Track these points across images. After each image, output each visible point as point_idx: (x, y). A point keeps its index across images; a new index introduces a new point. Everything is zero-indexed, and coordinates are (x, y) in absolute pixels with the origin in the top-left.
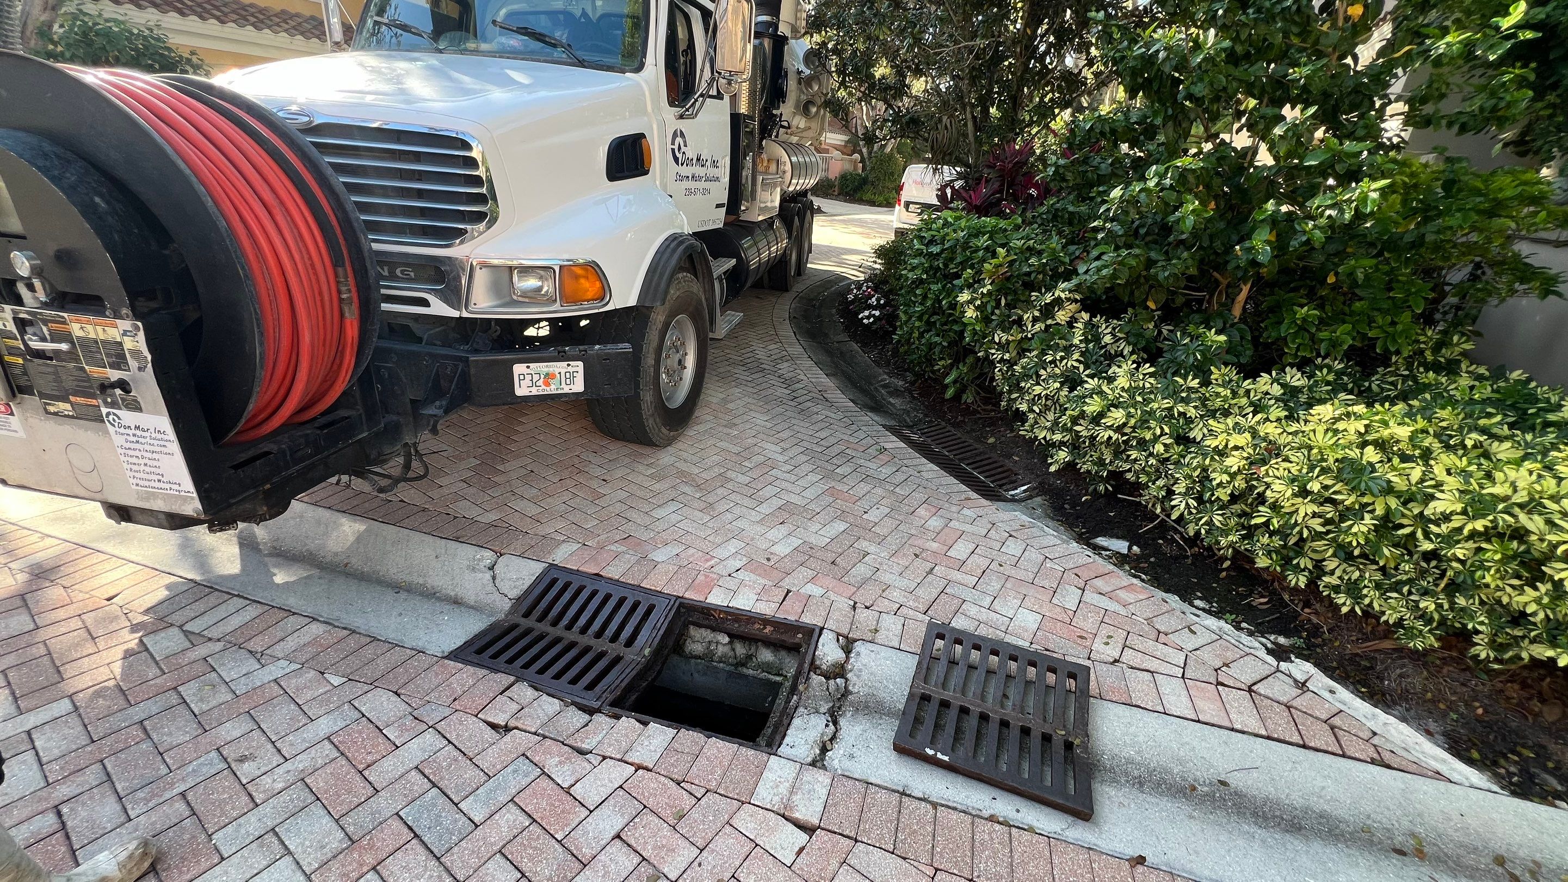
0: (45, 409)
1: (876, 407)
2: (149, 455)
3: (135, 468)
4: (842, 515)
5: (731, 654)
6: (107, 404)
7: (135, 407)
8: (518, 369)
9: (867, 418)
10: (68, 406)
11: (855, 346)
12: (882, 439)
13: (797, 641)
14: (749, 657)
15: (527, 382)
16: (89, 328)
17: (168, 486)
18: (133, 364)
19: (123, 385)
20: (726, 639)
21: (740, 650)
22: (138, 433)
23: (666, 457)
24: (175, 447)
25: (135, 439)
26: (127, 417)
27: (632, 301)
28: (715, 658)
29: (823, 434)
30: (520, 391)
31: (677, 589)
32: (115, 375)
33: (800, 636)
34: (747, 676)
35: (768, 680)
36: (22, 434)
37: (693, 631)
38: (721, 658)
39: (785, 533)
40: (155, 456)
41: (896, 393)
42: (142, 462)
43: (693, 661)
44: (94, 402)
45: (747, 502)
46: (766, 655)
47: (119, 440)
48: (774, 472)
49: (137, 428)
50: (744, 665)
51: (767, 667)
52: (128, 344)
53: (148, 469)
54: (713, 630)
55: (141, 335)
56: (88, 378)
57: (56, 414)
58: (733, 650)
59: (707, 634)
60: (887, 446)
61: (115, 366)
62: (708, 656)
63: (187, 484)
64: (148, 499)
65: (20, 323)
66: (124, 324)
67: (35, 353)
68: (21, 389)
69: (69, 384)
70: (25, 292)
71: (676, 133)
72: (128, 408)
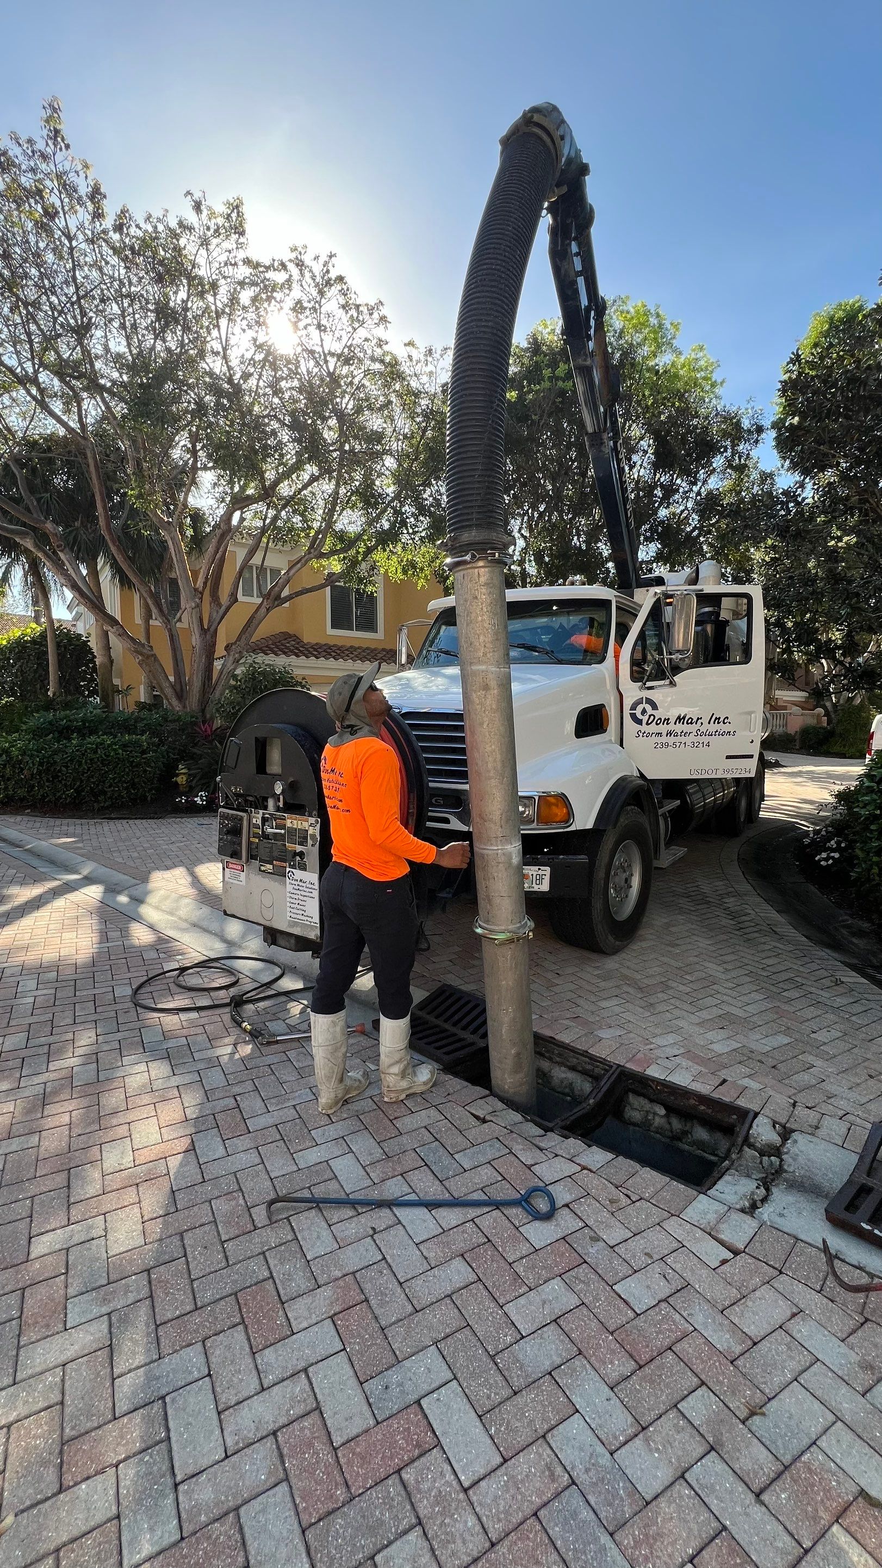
0: (260, 870)
1: (835, 945)
2: (301, 898)
3: (293, 906)
4: (788, 1031)
5: (667, 1126)
6: (291, 866)
7: (303, 867)
9: (824, 954)
10: (271, 867)
11: (813, 889)
12: (838, 973)
13: (731, 1120)
14: (685, 1133)
16: (295, 822)
17: (305, 918)
18: (310, 842)
19: (301, 854)
20: (662, 1111)
21: (677, 1124)
22: (301, 884)
23: (611, 963)
25: (297, 887)
26: (298, 874)
27: (590, 825)
28: (652, 1128)
31: (620, 1059)
32: (299, 848)
33: (735, 1117)
34: (682, 1151)
35: (702, 1158)
36: (244, 883)
37: (631, 1097)
38: (657, 1128)
39: (724, 1037)
40: (305, 899)
41: (861, 934)
42: (297, 902)
43: (631, 1128)
44: (284, 864)
46: (701, 1133)
47: (289, 888)
49: (301, 881)
50: (680, 1139)
51: (700, 1145)
52: (311, 831)
53: (299, 907)
54: (652, 1101)
55: (318, 826)
56: (285, 850)
57: (264, 871)
58: (670, 1123)
59: (647, 1105)
60: (843, 979)
61: (301, 844)
64: (293, 926)
65: (264, 820)
66: (312, 820)
67: (265, 836)
68: (252, 856)
69: (276, 854)
70: (271, 803)
71: (639, 702)
72: (301, 869)
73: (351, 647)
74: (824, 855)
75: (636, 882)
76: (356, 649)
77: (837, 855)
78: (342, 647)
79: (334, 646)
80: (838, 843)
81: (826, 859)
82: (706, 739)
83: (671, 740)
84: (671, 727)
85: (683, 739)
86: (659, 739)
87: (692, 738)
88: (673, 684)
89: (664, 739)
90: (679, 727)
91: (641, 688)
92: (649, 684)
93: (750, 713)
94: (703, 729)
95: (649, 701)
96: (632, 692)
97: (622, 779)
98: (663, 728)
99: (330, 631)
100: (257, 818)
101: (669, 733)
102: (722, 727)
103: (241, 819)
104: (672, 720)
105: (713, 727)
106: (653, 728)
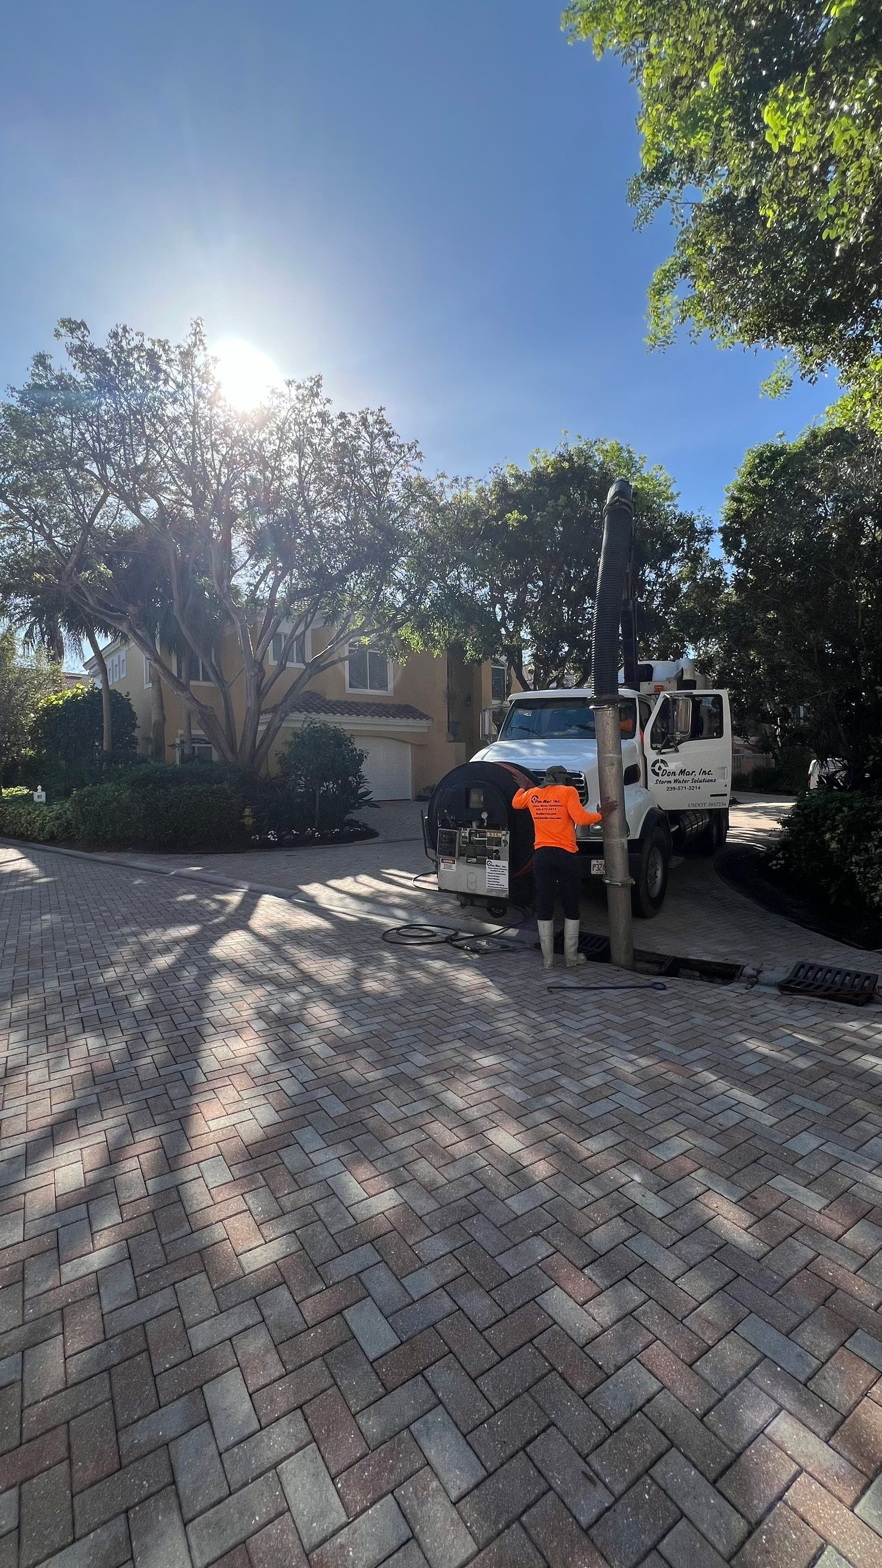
0: (467, 862)
1: (782, 913)
2: (497, 875)
3: (490, 880)
4: (757, 944)
6: (489, 858)
7: (498, 858)
8: (594, 862)
9: (775, 916)
10: (475, 860)
11: (764, 881)
12: (783, 924)
15: (596, 868)
16: (493, 834)
17: (499, 886)
18: (503, 844)
23: (650, 922)
24: (507, 872)
25: (493, 870)
26: (494, 862)
27: (637, 837)
30: (594, 872)
31: (673, 954)
32: (495, 848)
36: (454, 870)
39: (724, 947)
40: (499, 875)
42: (493, 878)
44: (485, 858)
47: (488, 870)
49: (496, 866)
52: (503, 838)
53: (494, 881)
54: (692, 970)
55: (508, 836)
56: (486, 849)
57: (470, 862)
61: (496, 845)
63: (506, 885)
64: (490, 892)
65: (470, 834)
66: (504, 832)
67: (471, 842)
68: (461, 855)
69: (478, 852)
70: (474, 824)
71: (657, 762)
72: (496, 859)
73: (367, 703)
74: (774, 862)
75: (659, 873)
76: (371, 705)
77: (782, 862)
78: (359, 703)
79: (352, 703)
80: (784, 854)
81: (776, 865)
82: (698, 784)
83: (677, 785)
84: (677, 777)
85: (684, 785)
86: (669, 785)
87: (688, 785)
88: (677, 751)
89: (673, 785)
90: (682, 778)
91: (657, 754)
92: (663, 751)
93: (724, 768)
94: (696, 778)
95: (663, 761)
96: (652, 756)
97: (652, 810)
98: (672, 778)
99: (349, 690)
100: (466, 833)
101: (675, 781)
102: (707, 777)
103: (455, 833)
104: (677, 773)
105: (702, 777)
106: (666, 778)
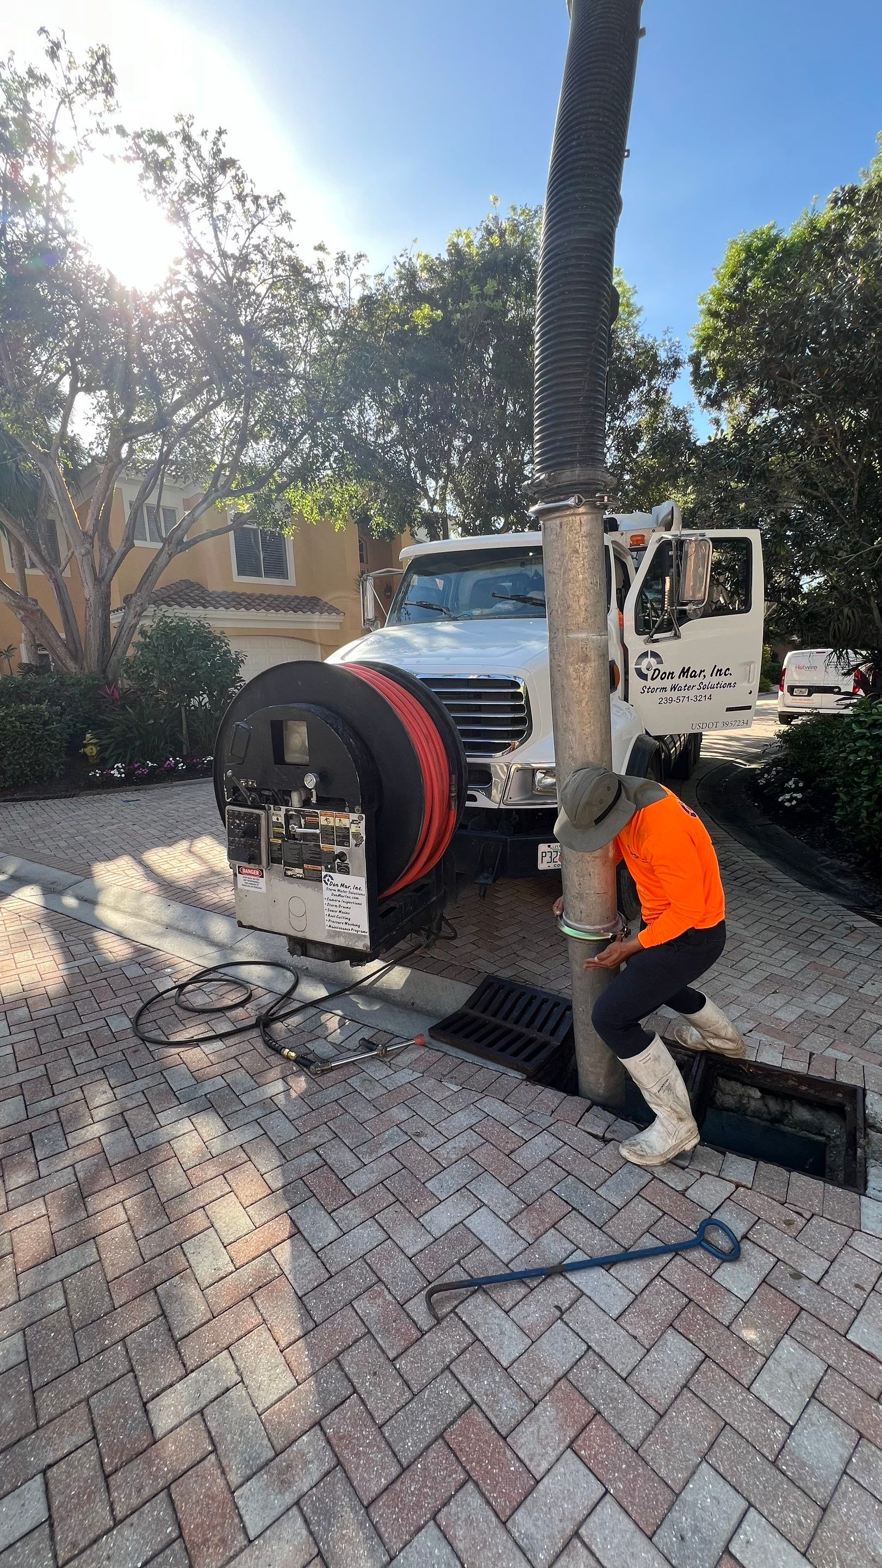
0: (286, 875)
1: (827, 888)
2: (345, 905)
3: (332, 914)
4: (836, 988)
5: (764, 1109)
6: (327, 869)
8: (542, 848)
9: (821, 898)
10: (301, 871)
11: (781, 830)
12: (846, 919)
13: (837, 1100)
14: (785, 1114)
15: (547, 859)
16: (331, 819)
17: (350, 927)
18: (353, 841)
19: (342, 856)
20: (757, 1094)
21: (774, 1106)
22: (342, 889)
24: (364, 900)
25: (338, 893)
26: (338, 878)
28: (749, 1112)
29: (782, 912)
30: (542, 866)
33: (840, 1095)
34: (784, 1133)
35: (809, 1138)
36: (264, 890)
37: (722, 1082)
38: (754, 1112)
39: (783, 1002)
40: (349, 905)
41: (842, 873)
42: (338, 909)
43: (725, 1113)
44: (319, 868)
45: (730, 971)
46: (802, 1113)
47: (327, 894)
48: (745, 946)
49: (342, 885)
50: (780, 1121)
51: (803, 1125)
52: (353, 829)
53: (340, 915)
54: (743, 1084)
55: (363, 822)
56: (320, 852)
57: (291, 876)
58: (766, 1105)
59: (738, 1088)
60: (857, 925)
61: (340, 844)
62: (740, 1110)
63: (365, 927)
64: (334, 937)
65: (288, 818)
66: (354, 816)
67: (291, 836)
68: (273, 860)
69: (306, 856)
70: (295, 798)
71: (645, 655)
72: (340, 871)
73: (262, 595)
76: (267, 597)
78: (252, 595)
79: (242, 594)
82: (707, 692)
83: (675, 694)
84: (676, 681)
85: (686, 693)
86: (663, 695)
87: (692, 693)
88: (677, 636)
89: (669, 694)
90: (683, 681)
91: (646, 642)
92: (656, 636)
93: (749, 664)
94: (706, 682)
95: (654, 655)
97: (639, 739)
98: (668, 683)
99: (237, 578)
100: (279, 815)
101: (674, 688)
102: (724, 679)
103: (259, 816)
104: (677, 674)
105: (716, 679)
106: (658, 683)
